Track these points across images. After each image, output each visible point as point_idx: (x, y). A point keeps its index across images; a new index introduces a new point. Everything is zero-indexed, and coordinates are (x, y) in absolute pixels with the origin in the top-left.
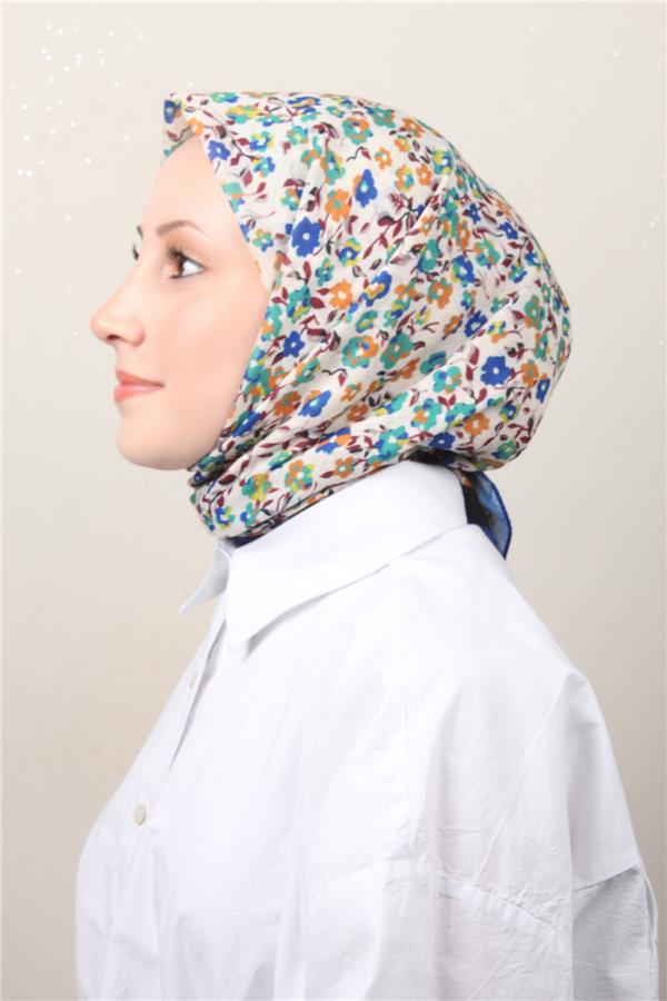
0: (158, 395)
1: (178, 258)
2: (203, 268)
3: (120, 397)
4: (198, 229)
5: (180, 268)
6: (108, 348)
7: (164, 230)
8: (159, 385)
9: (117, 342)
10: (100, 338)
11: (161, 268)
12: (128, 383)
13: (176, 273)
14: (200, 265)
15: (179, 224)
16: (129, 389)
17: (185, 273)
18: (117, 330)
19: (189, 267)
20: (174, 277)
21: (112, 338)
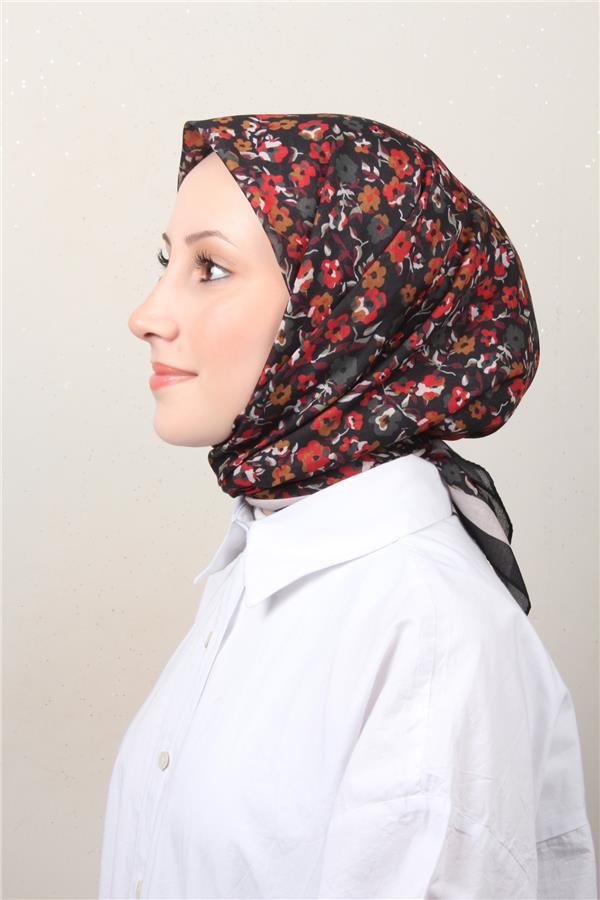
0: (193, 382)
1: (206, 264)
2: (229, 273)
3: (155, 386)
4: (226, 239)
5: (209, 273)
6: (146, 344)
7: (192, 239)
8: (194, 374)
9: (153, 339)
10: (139, 337)
11: (190, 272)
12: (163, 373)
13: (204, 277)
14: (225, 270)
15: (209, 234)
16: (164, 379)
17: (213, 277)
18: (153, 329)
19: (216, 271)
20: (203, 280)
21: (149, 335)
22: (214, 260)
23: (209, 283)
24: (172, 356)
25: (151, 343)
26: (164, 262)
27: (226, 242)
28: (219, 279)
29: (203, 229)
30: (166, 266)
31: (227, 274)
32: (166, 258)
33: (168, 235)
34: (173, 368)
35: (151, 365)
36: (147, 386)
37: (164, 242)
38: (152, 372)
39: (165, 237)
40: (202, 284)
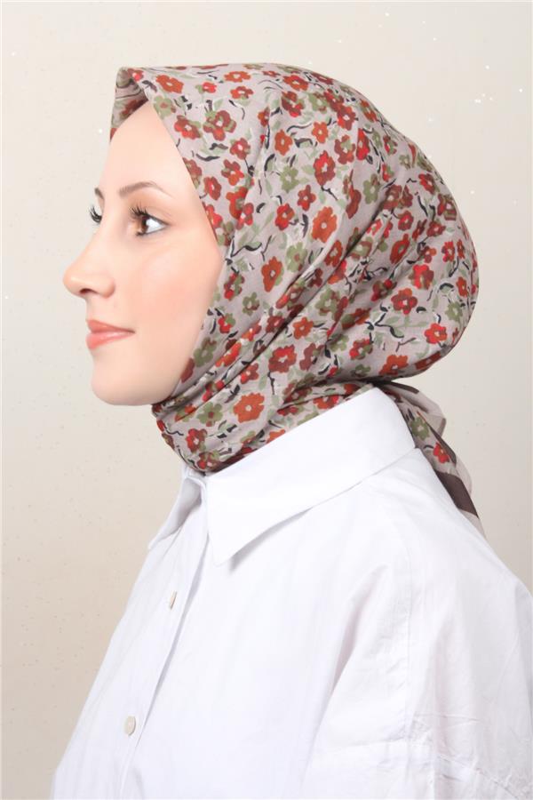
22: (150, 213)
23: (145, 236)
24: (108, 313)
25: (87, 300)
26: (97, 218)
27: (160, 193)
28: (154, 232)
29: (137, 181)
30: (99, 222)
31: (163, 226)
32: (99, 214)
33: (101, 189)
34: (107, 325)
35: (86, 324)
36: (85, 346)
37: (96, 198)
38: (90, 331)
39: (98, 192)
40: (139, 237)
